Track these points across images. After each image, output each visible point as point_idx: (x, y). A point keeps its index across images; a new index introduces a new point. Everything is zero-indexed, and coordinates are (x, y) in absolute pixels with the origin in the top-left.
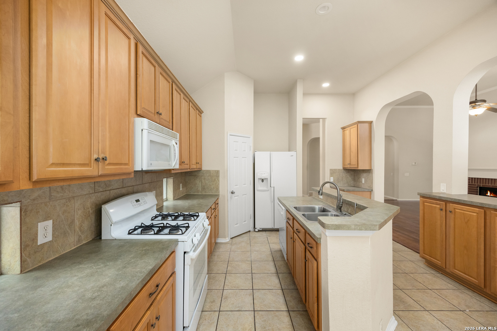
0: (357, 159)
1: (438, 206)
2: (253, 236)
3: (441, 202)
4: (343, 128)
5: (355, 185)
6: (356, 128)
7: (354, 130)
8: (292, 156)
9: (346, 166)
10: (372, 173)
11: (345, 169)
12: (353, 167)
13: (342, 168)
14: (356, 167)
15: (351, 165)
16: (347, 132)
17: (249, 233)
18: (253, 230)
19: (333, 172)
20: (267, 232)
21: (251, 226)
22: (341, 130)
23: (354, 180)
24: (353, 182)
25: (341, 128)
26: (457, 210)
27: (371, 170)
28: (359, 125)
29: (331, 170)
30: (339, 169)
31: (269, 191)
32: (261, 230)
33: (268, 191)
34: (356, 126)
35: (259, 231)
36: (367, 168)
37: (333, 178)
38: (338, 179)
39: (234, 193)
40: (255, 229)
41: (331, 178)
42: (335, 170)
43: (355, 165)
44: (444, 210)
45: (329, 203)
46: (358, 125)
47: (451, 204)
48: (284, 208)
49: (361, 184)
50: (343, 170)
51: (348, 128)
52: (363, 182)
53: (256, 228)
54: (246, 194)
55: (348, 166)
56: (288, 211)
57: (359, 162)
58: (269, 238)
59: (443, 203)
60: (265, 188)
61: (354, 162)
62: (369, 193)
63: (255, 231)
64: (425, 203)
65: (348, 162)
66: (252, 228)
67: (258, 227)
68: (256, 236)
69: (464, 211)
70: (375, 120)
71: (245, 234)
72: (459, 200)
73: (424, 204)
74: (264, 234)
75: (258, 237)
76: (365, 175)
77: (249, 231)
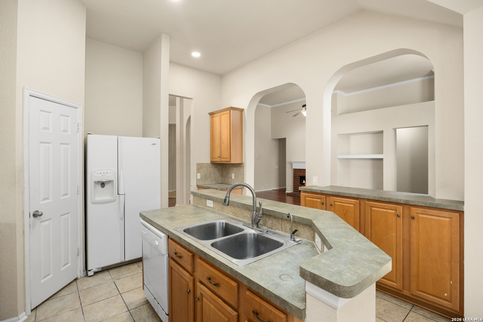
0: (229, 151)
1: (319, 200)
2: (85, 288)
3: (322, 196)
4: (211, 114)
5: (222, 182)
6: (229, 114)
7: (225, 117)
8: (154, 144)
9: (215, 160)
10: (243, 167)
11: (214, 164)
12: (224, 160)
13: (210, 162)
14: (228, 161)
15: (222, 158)
16: (217, 118)
17: (75, 283)
18: (82, 275)
19: (200, 167)
20: (111, 272)
21: (79, 270)
22: (209, 116)
23: (222, 175)
24: (221, 178)
25: (209, 113)
26: (336, 203)
27: (242, 163)
28: (232, 111)
29: (197, 164)
30: (207, 164)
31: (116, 201)
32: (100, 270)
33: (114, 201)
34: (228, 112)
35: (96, 273)
36: (238, 162)
37: (200, 174)
38: (206, 175)
39: (41, 215)
40: (87, 273)
41: (198, 174)
42: (202, 164)
43: (227, 158)
44: (325, 204)
45: (228, 213)
46: (230, 111)
47: (331, 197)
48: (162, 235)
49: (231, 180)
50: (211, 164)
51: (218, 115)
52: (233, 177)
53: (89, 269)
54: (68, 213)
55: (218, 160)
56: (172, 239)
57: (232, 155)
58: (117, 282)
59: (324, 196)
60: (107, 198)
61: (225, 154)
62: (241, 190)
63: (87, 275)
64: (307, 198)
65: (217, 154)
66: (82, 272)
67: (93, 266)
68: (91, 285)
69: (343, 203)
70: (247, 108)
71: (67, 289)
72: (339, 193)
73: (305, 199)
74: (106, 276)
75: (96, 287)
76: (235, 170)
77: (76, 279)
